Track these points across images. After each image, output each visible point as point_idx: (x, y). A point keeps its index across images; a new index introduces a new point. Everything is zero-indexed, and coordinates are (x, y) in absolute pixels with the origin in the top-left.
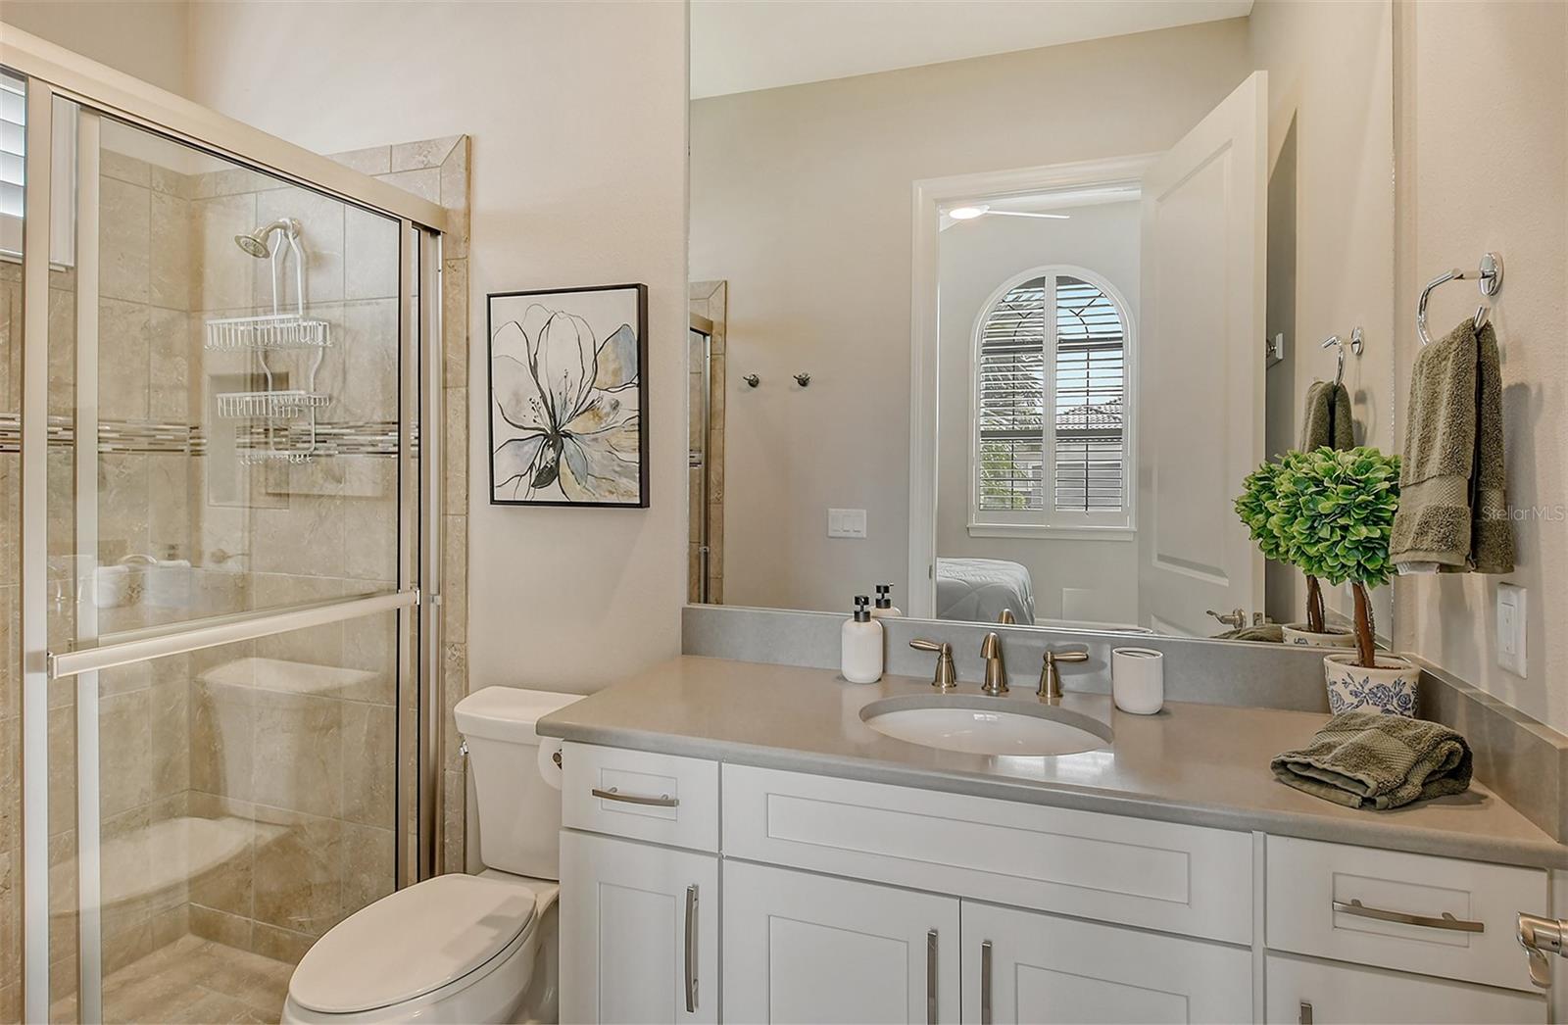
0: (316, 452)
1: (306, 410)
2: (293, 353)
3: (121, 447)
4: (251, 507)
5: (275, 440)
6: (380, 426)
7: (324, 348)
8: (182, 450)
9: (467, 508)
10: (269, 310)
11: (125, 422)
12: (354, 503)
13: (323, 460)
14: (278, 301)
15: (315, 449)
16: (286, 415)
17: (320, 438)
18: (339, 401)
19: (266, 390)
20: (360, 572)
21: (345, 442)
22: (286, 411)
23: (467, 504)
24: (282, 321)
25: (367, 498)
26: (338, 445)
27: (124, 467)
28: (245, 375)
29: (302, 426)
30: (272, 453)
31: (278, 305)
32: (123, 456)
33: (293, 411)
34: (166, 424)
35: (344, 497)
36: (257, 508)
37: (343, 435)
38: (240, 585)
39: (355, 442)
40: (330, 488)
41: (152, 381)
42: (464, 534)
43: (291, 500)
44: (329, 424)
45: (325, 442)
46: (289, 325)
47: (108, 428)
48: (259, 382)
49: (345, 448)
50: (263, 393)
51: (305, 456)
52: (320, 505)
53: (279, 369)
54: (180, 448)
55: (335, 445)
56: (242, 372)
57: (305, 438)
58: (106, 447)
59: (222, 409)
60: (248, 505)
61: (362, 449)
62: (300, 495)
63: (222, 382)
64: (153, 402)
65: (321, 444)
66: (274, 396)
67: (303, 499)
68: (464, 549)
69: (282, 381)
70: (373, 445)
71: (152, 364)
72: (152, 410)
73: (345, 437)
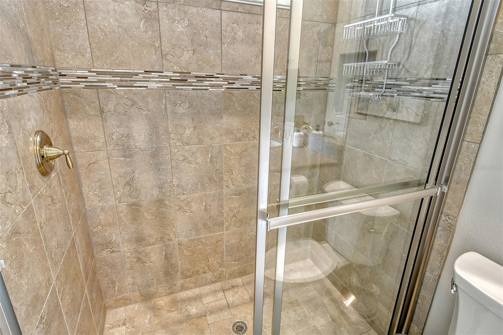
0: (385, 94)
1: (384, 71)
2: (382, 39)
3: (306, 88)
4: (349, 117)
5: (365, 85)
6: (428, 81)
7: (400, 34)
8: (326, 89)
9: (482, 140)
10: (373, 15)
11: (308, 77)
12: (401, 123)
13: (388, 98)
14: (378, 9)
15: (385, 92)
16: (373, 73)
17: (389, 86)
18: (404, 66)
19: (365, 61)
20: (397, 158)
21: (401, 89)
22: (373, 72)
23: (483, 137)
24: (379, 21)
25: (409, 123)
26: (398, 91)
27: (306, 97)
28: (356, 53)
29: (380, 79)
30: (363, 93)
31: (378, 12)
32: (306, 92)
33: (377, 71)
34: (321, 78)
35: (396, 120)
36: (351, 118)
37: (402, 85)
38: (341, 149)
39: (409, 90)
40: (389, 114)
41: (319, 59)
42: (474, 155)
43: (367, 117)
44: (395, 79)
45: (391, 88)
46: (382, 23)
47: (302, 80)
48: (362, 57)
49: (402, 93)
50: (363, 63)
51: (379, 96)
52: (381, 121)
53: (373, 49)
54: (325, 88)
55: (396, 91)
56: (354, 52)
57: (380, 86)
58: (301, 88)
59: (345, 71)
60: (348, 116)
61: (412, 94)
62: (372, 115)
63: (345, 58)
64: (318, 68)
65: (388, 90)
66: (368, 64)
67: (373, 118)
68: (472, 165)
69: (373, 55)
70: (421, 92)
71: (319, 51)
72: (318, 71)
73: (402, 87)
